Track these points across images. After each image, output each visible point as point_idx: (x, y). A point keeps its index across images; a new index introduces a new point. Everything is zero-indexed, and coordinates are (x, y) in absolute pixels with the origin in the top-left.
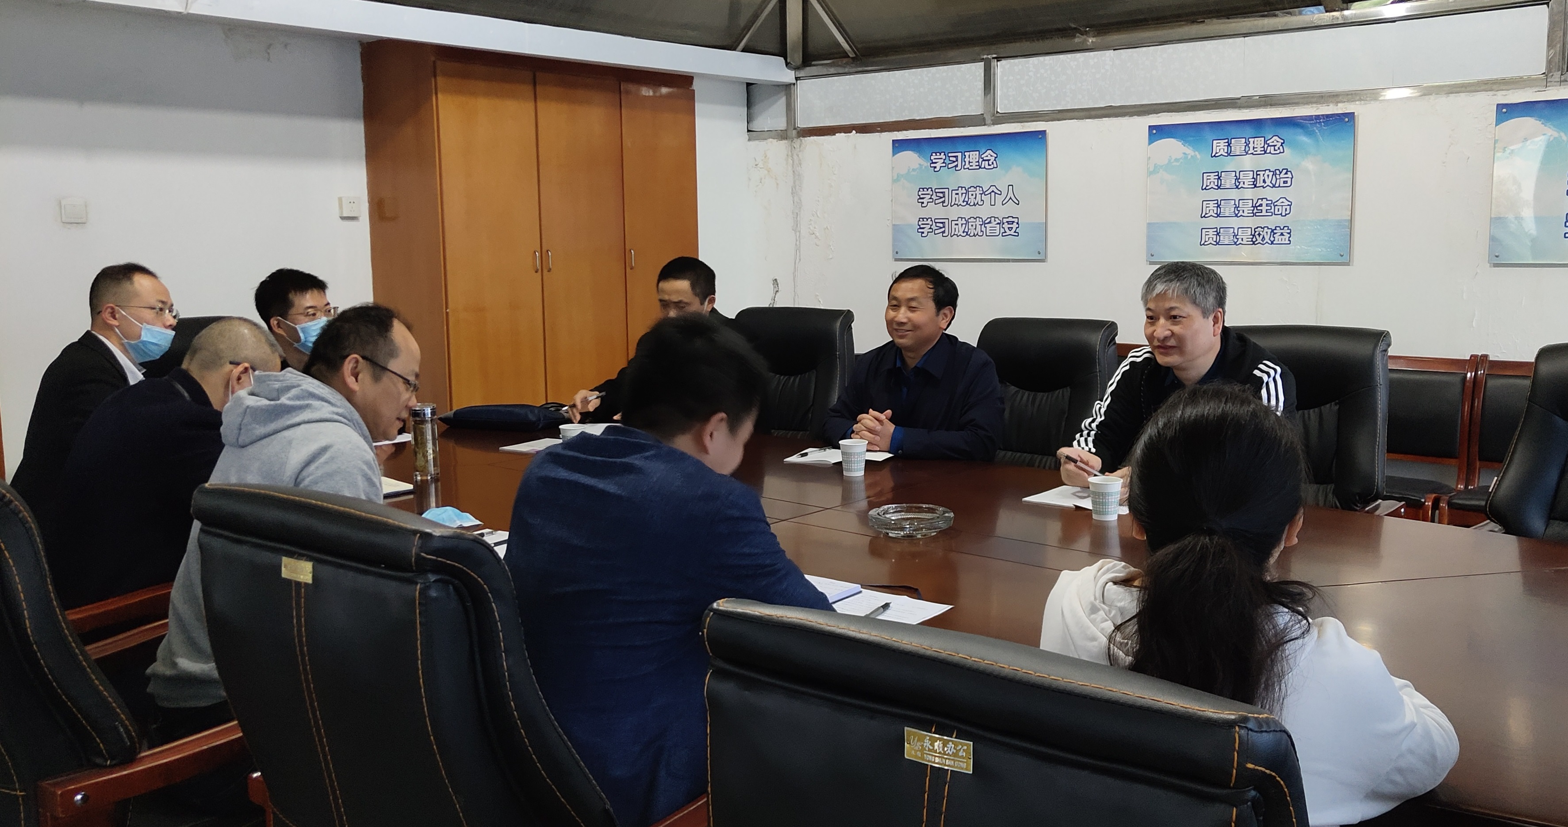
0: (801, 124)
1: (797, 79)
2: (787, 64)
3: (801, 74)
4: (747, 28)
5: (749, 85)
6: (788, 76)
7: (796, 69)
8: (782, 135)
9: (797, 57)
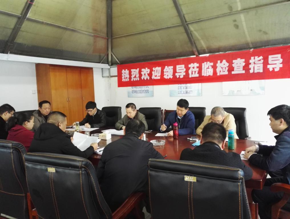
0: (111, 75)
1: (110, 68)
2: (109, 65)
3: (111, 67)
4: (102, 59)
5: (102, 69)
6: (109, 67)
7: (110, 66)
8: (108, 77)
9: (110, 64)
